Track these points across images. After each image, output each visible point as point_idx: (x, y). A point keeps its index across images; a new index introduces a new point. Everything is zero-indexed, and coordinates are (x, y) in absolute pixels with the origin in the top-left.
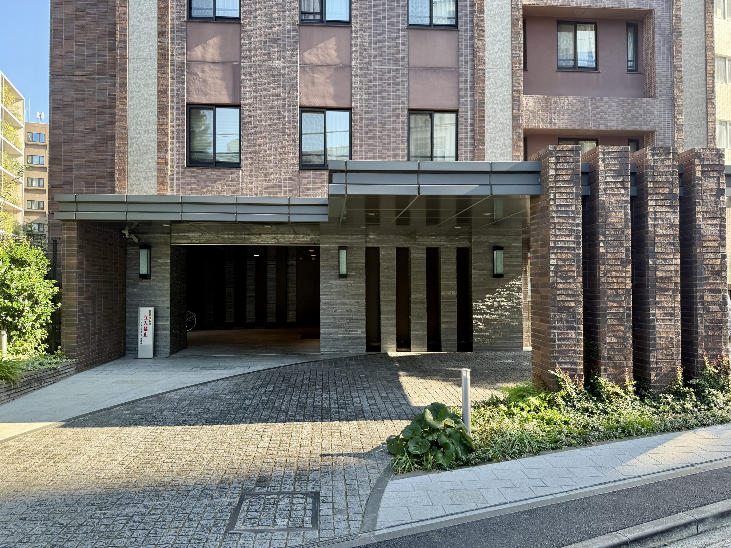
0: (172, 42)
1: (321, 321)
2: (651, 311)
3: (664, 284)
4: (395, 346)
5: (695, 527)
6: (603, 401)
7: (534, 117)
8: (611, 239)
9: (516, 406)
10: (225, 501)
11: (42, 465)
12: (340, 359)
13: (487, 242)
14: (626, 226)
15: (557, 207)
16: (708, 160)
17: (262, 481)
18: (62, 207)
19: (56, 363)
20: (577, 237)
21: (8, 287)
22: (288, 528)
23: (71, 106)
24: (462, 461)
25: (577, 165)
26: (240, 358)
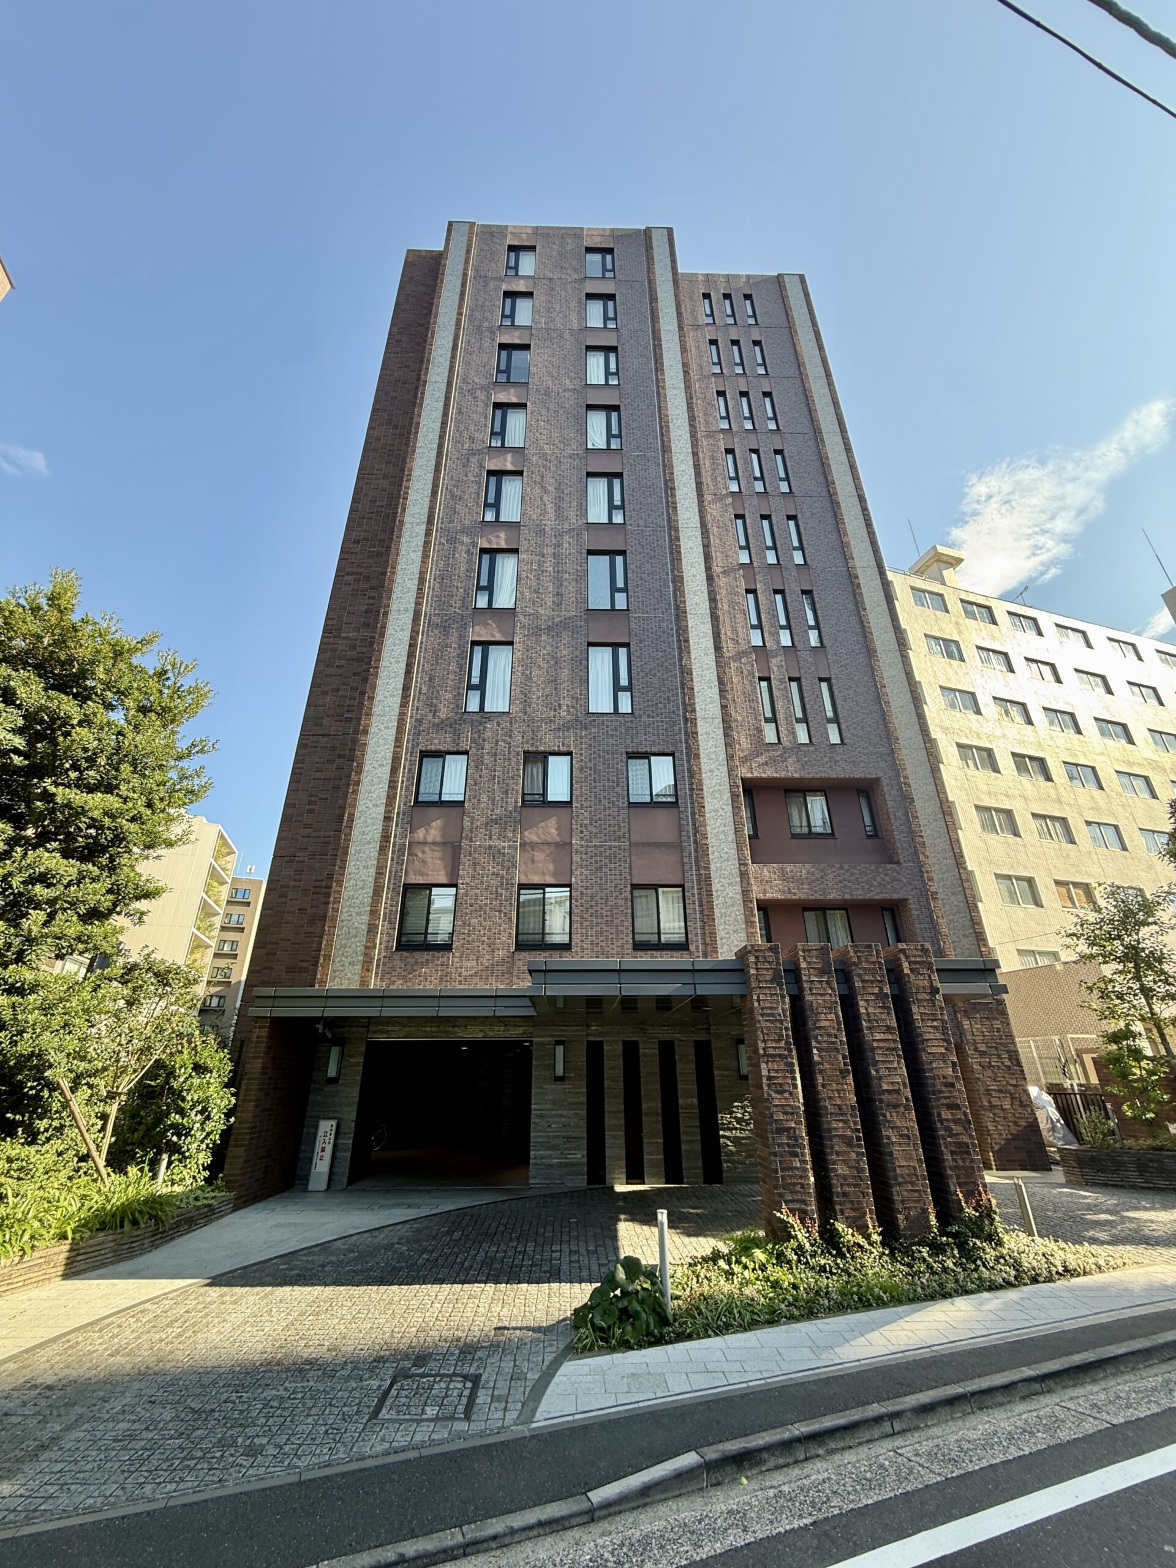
0: (397, 826)
1: (532, 1140)
2: (884, 1133)
3: (893, 1098)
4: (624, 1176)
5: (889, 1423)
6: (843, 1257)
7: (771, 887)
8: (825, 1045)
9: (738, 1262)
10: (374, 1384)
11: (180, 1335)
12: (552, 1195)
13: (729, 1033)
14: (839, 1029)
15: (762, 1009)
16: (914, 956)
17: (422, 1357)
18: (257, 1002)
19: (213, 1198)
20: (787, 1043)
21: (183, 1099)
22: (436, 1419)
23: (288, 887)
24: (655, 1337)
25: (778, 964)
26: (429, 1192)
